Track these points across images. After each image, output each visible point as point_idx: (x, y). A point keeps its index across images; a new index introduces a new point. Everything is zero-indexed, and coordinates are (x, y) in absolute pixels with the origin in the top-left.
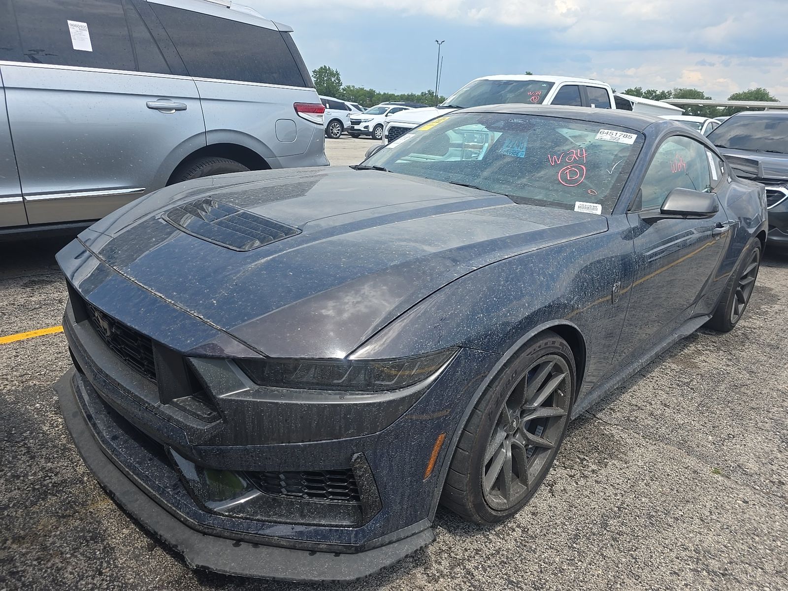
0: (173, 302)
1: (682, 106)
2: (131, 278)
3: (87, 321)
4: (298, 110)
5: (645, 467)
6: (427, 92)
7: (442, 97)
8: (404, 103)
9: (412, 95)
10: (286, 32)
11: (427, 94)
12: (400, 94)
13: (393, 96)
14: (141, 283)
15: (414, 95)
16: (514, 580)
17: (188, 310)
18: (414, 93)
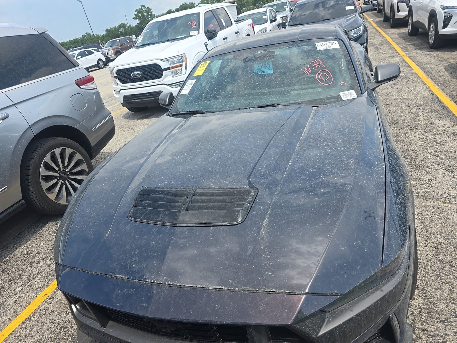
0: (237, 289)
1: (234, 2)
2: (175, 284)
3: (110, 321)
4: (80, 85)
5: (419, 218)
6: (85, 34)
7: (96, 35)
8: (82, 47)
9: (76, 39)
10: (44, 32)
11: (86, 35)
12: (68, 40)
13: (64, 43)
14: (191, 284)
15: (78, 39)
16: (443, 319)
17: (257, 290)
18: (77, 37)
